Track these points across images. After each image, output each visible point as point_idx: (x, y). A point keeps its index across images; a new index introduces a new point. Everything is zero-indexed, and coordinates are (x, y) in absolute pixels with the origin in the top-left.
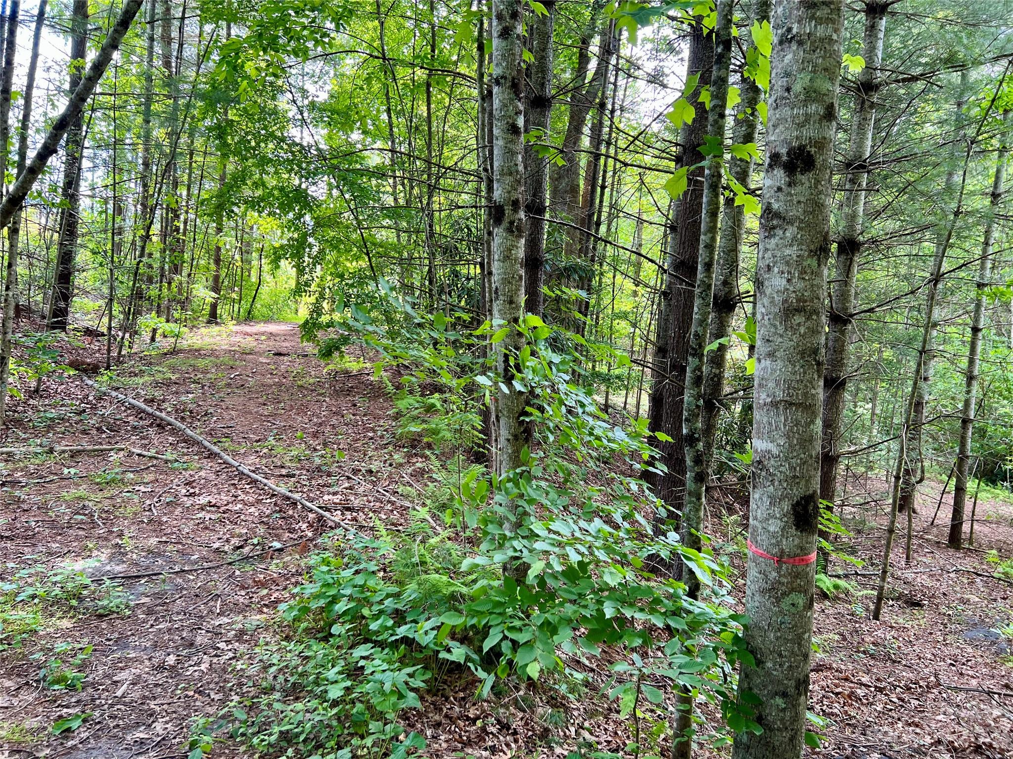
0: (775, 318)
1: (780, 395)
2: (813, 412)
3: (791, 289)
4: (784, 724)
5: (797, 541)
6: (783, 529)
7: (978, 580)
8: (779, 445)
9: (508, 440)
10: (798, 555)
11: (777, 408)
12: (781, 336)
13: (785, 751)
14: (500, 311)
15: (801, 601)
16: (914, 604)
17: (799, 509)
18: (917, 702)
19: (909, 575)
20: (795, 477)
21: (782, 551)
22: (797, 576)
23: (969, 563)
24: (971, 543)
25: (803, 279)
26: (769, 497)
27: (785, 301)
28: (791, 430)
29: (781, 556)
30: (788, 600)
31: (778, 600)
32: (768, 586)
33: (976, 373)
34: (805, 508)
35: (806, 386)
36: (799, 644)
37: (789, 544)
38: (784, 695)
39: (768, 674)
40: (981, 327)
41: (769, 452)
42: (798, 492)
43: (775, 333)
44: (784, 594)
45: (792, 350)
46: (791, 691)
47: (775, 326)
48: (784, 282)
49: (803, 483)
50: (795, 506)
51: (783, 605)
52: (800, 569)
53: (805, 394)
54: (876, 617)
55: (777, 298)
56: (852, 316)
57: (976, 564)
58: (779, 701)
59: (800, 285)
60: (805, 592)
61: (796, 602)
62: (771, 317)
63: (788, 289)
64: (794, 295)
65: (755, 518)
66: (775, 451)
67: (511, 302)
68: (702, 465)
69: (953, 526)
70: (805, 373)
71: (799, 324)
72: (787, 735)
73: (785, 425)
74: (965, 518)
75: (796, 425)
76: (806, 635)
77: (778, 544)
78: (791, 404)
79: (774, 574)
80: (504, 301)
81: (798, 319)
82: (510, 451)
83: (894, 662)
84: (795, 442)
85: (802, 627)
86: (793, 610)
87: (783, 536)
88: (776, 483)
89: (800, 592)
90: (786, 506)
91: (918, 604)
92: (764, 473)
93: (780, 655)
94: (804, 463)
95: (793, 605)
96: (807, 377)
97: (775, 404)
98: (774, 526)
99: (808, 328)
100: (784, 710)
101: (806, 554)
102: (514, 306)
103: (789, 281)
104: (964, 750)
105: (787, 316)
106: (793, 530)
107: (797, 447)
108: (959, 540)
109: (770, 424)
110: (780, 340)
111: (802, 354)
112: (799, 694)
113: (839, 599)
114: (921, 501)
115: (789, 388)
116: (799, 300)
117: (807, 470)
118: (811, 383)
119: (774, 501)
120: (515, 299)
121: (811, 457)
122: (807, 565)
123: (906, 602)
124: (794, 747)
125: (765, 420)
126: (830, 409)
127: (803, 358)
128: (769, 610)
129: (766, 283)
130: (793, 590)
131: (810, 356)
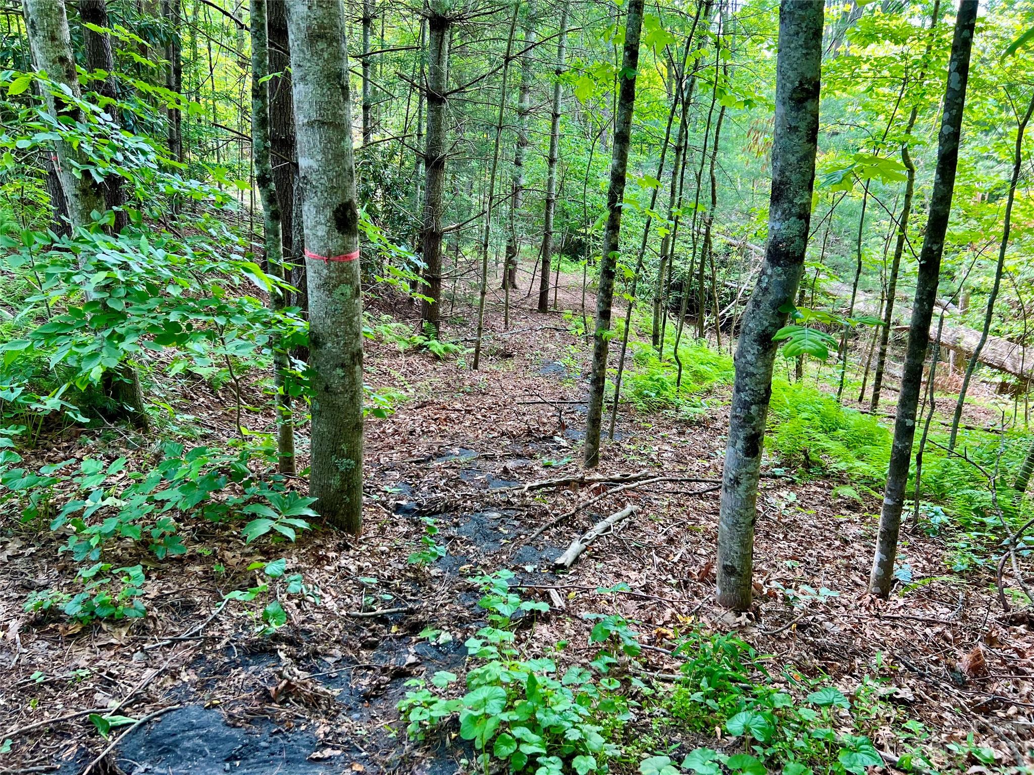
0: (302, 44)
1: (314, 116)
2: (342, 131)
3: (312, 16)
4: (344, 388)
5: (340, 242)
6: (328, 233)
7: (557, 334)
8: (317, 161)
9: (76, 196)
10: (342, 254)
11: (313, 127)
12: (309, 61)
13: (348, 408)
14: (41, 49)
15: (348, 291)
16: (507, 356)
17: (339, 215)
18: (495, 416)
19: (506, 336)
20: (333, 187)
21: (329, 251)
22: (343, 271)
23: (552, 323)
24: (555, 307)
25: (321, 6)
26: (315, 207)
27: (309, 28)
28: (325, 147)
29: (329, 256)
30: (338, 291)
31: (330, 291)
32: (322, 282)
33: (556, 156)
34: (344, 214)
35: (334, 107)
36: (351, 325)
37: (335, 244)
38: (343, 366)
39: (330, 352)
40: (559, 113)
41: (310, 167)
42: (336, 200)
43: (304, 59)
44: (335, 286)
45: (319, 74)
46: (348, 362)
47: (303, 51)
48: (306, 9)
49: (340, 192)
50: (336, 212)
51: (334, 296)
52: (345, 265)
53: (334, 114)
54: (476, 367)
55: (302, 25)
56: (445, 95)
57: (558, 323)
58: (339, 371)
59: (320, 12)
60: (351, 283)
61: (344, 292)
62: (299, 42)
63: (310, 16)
64: (315, 22)
65: (307, 228)
66: (315, 166)
67: (53, 39)
68: (276, 204)
69: (541, 294)
70: (332, 95)
71: (322, 50)
72: (347, 396)
73: (320, 143)
74: (550, 286)
75: (329, 142)
76: (356, 319)
77: (326, 246)
78: (323, 123)
79: (326, 271)
80: (44, 37)
81: (321, 45)
82: (80, 207)
83: (484, 394)
84: (330, 157)
85: (351, 312)
86: (343, 298)
87: (328, 238)
88: (319, 194)
89: (347, 283)
90: (329, 213)
91: (510, 356)
92: (308, 187)
93: (337, 336)
94: (339, 175)
95: (342, 294)
96: (334, 99)
97: (310, 124)
98: (321, 231)
99: (330, 54)
100: (343, 377)
101: (348, 253)
102: (57, 43)
103: (309, 8)
104: (520, 436)
105: (312, 43)
106: (336, 233)
107: (332, 161)
108: (546, 305)
109: (309, 142)
110: (309, 64)
111: (328, 77)
112: (355, 364)
113: (448, 359)
114: (522, 279)
115: (320, 109)
116: (320, 27)
117: (343, 182)
118: (338, 104)
119: (319, 209)
120: (57, 35)
121: (345, 170)
122: (351, 262)
123: (502, 356)
124: (355, 404)
125: (305, 139)
126: (433, 188)
127: (328, 81)
128: (325, 301)
129: (292, 10)
130: (341, 282)
131: (334, 79)
